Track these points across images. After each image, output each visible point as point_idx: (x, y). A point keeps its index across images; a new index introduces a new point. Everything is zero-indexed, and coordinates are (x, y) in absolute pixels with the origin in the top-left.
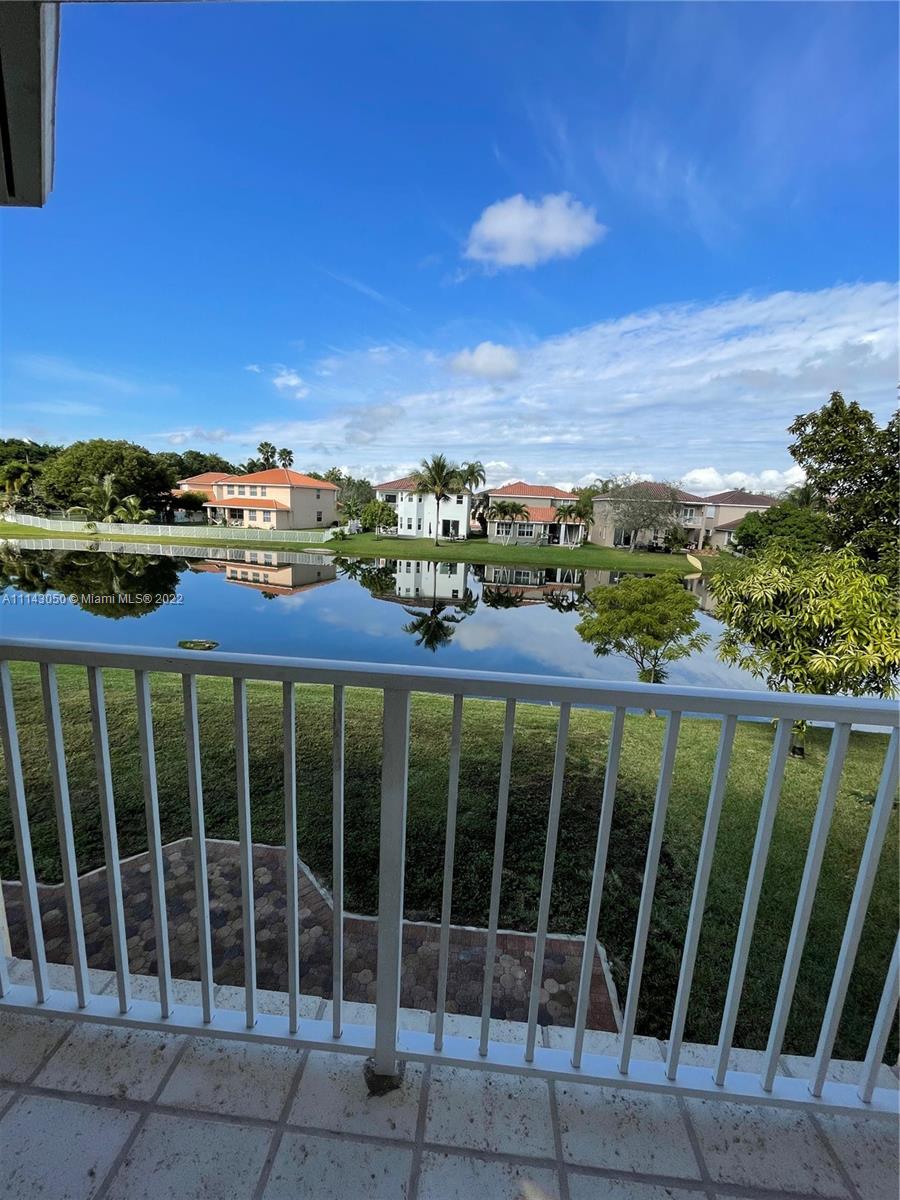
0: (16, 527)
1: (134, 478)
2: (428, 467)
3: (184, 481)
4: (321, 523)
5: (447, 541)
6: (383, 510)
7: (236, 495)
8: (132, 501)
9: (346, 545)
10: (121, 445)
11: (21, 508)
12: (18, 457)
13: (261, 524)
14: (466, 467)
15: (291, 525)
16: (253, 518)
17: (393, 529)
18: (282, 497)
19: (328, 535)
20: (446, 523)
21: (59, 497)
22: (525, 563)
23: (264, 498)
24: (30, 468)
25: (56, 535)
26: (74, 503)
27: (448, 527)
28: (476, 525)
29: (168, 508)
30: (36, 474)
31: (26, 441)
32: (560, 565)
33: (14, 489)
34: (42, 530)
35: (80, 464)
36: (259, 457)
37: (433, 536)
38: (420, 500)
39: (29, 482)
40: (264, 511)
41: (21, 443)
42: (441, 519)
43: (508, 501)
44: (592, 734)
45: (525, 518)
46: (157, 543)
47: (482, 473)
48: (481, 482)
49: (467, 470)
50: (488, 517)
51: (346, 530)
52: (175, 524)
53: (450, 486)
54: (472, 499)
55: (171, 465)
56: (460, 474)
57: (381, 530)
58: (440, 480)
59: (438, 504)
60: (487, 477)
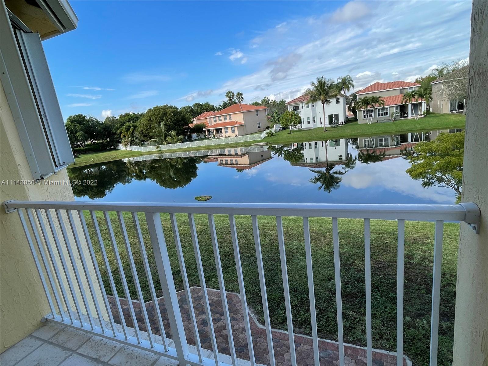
0: (132, 152)
1: (173, 122)
2: (315, 86)
3: (194, 119)
4: (260, 128)
5: (332, 127)
6: (292, 116)
7: (218, 122)
8: (173, 133)
9: (274, 139)
10: (165, 107)
11: (132, 143)
12: (129, 121)
13: (231, 134)
14: (340, 81)
15: (245, 132)
16: (227, 132)
17: (299, 125)
18: (239, 118)
19: (264, 135)
20: (331, 117)
21: (145, 136)
22: (384, 133)
23: (231, 121)
24: (133, 125)
25: (146, 153)
26: (151, 138)
27: (332, 118)
28: (350, 114)
29: (189, 134)
30: (135, 127)
31: (131, 113)
32: (409, 131)
33: (128, 135)
34: (140, 152)
35: (150, 119)
36: (226, 100)
37: (323, 125)
38: (313, 106)
39: (133, 131)
40: (231, 127)
41: (129, 114)
42: (327, 115)
43: (369, 96)
44: (419, 236)
45: (382, 105)
46: (186, 151)
47: (350, 82)
48: (351, 88)
49: (341, 82)
50: (358, 108)
51: (273, 130)
52: (193, 141)
53: (330, 94)
54: (346, 99)
55: (188, 112)
56: (337, 86)
57: (293, 127)
58: (323, 92)
59: (324, 106)
60: (354, 83)
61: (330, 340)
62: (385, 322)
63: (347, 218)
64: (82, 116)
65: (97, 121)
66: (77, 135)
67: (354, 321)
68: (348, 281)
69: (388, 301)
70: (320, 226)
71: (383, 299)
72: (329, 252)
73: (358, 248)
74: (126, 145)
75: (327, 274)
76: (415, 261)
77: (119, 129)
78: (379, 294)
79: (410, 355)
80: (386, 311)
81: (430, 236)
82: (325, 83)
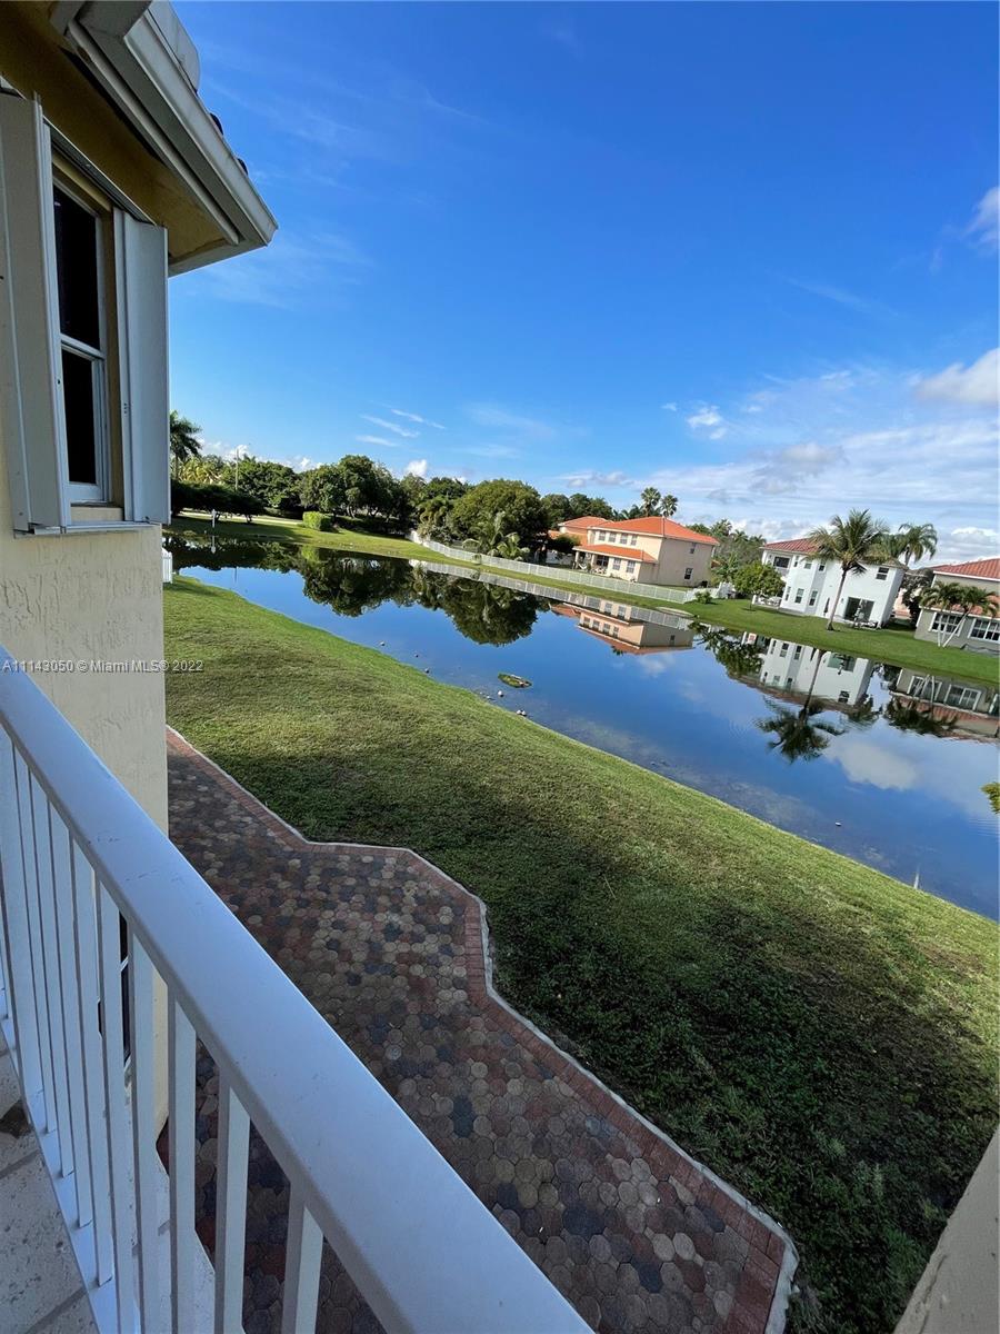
0: (429, 552)
1: (520, 518)
2: (840, 527)
3: (564, 524)
4: (688, 580)
5: (848, 626)
6: (765, 574)
7: (606, 542)
8: (513, 538)
9: (709, 610)
10: (517, 485)
11: (435, 536)
13: (623, 574)
14: (905, 531)
15: (654, 578)
16: (616, 567)
17: (775, 599)
18: (651, 547)
19: (690, 595)
20: (853, 604)
21: (462, 529)
22: (972, 677)
23: (633, 547)
24: (447, 503)
25: (453, 562)
26: (470, 536)
27: (855, 607)
28: (903, 612)
29: (543, 548)
30: (450, 507)
31: (454, 479)
33: (433, 519)
34: (444, 556)
35: (481, 501)
36: (641, 503)
37: (828, 616)
38: (822, 568)
39: (444, 514)
40: (629, 561)
41: (450, 481)
42: (845, 596)
43: (963, 584)
44: (958, 954)
45: (989, 613)
46: (524, 580)
47: (930, 540)
48: (926, 553)
49: (907, 535)
50: (924, 604)
51: (714, 593)
52: (545, 564)
53: (869, 554)
54: (905, 576)
55: (555, 507)
56: (893, 541)
57: (760, 599)
58: (854, 544)
59: (844, 575)
60: (938, 547)
61: (624, 1098)
62: (774, 1126)
63: (794, 836)
64: (367, 460)
65: (389, 478)
66: (348, 492)
67: (700, 1083)
68: (728, 983)
69: (807, 1077)
70: (726, 831)
71: (795, 1066)
72: (714, 898)
73: (787, 917)
74: (423, 536)
75: (687, 944)
76: (920, 1010)
77: (421, 502)
78: (790, 1048)
79: (800, 1240)
80: (787, 1099)
81: (987, 966)
82: (865, 526)
